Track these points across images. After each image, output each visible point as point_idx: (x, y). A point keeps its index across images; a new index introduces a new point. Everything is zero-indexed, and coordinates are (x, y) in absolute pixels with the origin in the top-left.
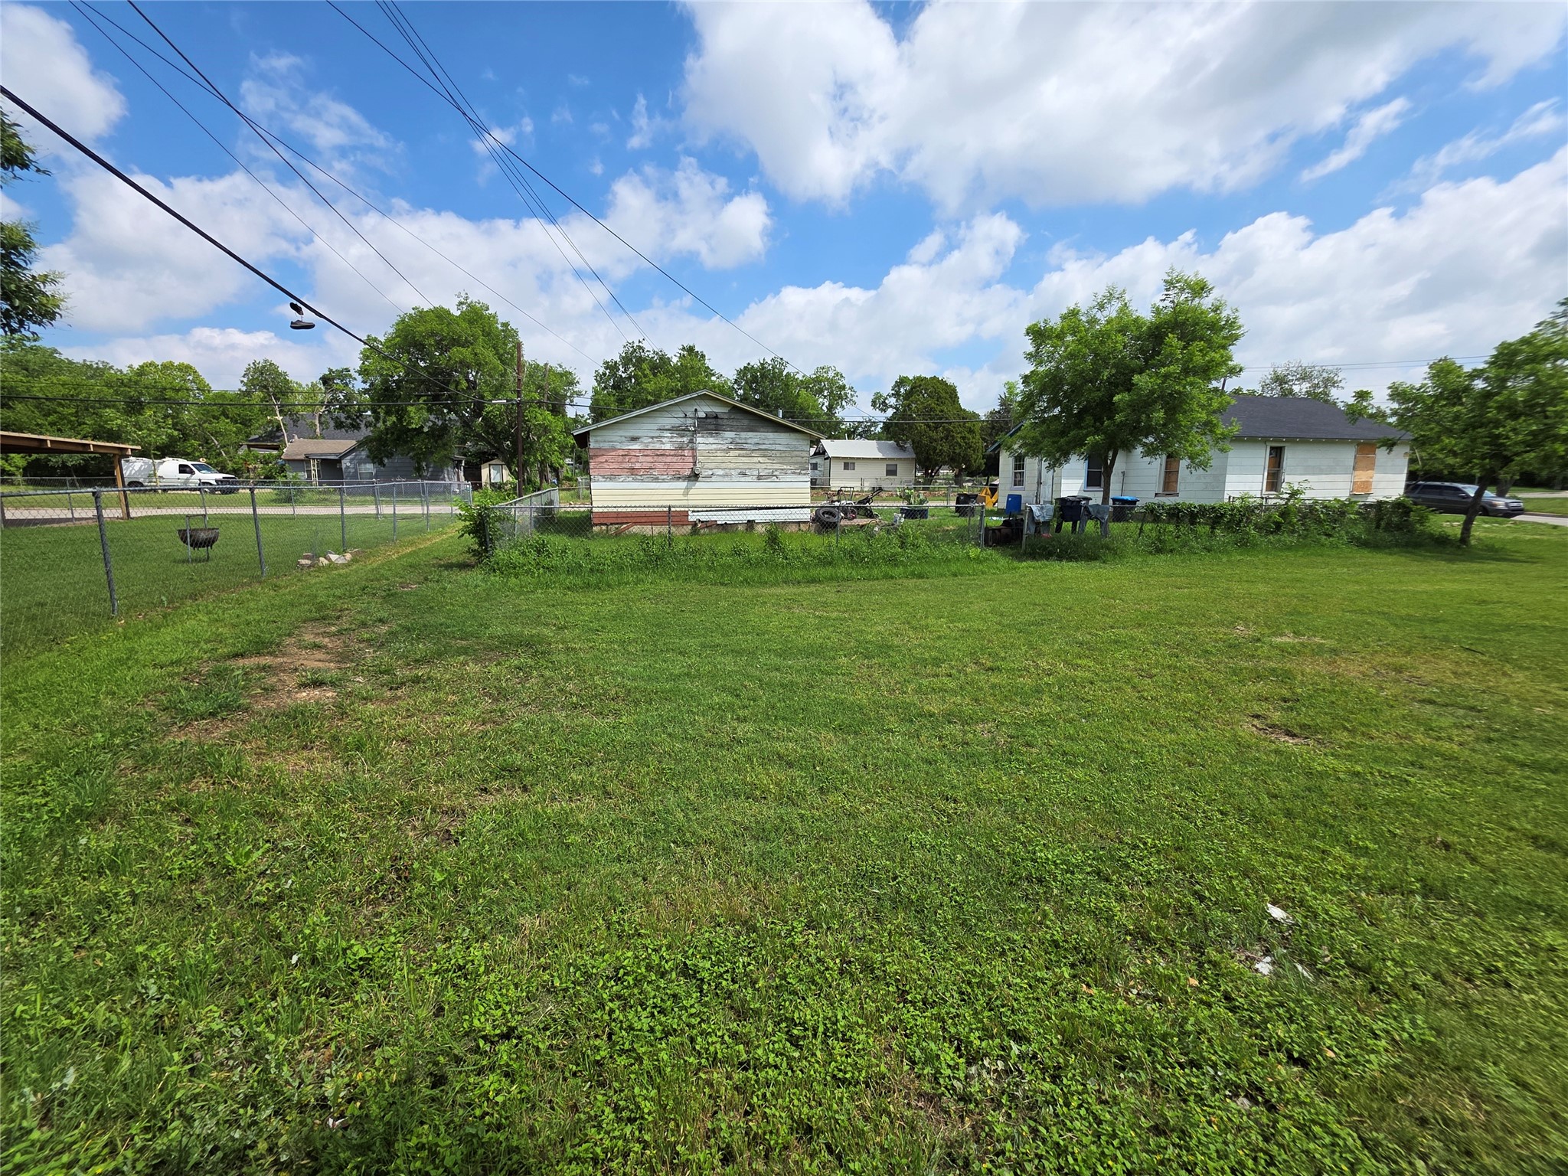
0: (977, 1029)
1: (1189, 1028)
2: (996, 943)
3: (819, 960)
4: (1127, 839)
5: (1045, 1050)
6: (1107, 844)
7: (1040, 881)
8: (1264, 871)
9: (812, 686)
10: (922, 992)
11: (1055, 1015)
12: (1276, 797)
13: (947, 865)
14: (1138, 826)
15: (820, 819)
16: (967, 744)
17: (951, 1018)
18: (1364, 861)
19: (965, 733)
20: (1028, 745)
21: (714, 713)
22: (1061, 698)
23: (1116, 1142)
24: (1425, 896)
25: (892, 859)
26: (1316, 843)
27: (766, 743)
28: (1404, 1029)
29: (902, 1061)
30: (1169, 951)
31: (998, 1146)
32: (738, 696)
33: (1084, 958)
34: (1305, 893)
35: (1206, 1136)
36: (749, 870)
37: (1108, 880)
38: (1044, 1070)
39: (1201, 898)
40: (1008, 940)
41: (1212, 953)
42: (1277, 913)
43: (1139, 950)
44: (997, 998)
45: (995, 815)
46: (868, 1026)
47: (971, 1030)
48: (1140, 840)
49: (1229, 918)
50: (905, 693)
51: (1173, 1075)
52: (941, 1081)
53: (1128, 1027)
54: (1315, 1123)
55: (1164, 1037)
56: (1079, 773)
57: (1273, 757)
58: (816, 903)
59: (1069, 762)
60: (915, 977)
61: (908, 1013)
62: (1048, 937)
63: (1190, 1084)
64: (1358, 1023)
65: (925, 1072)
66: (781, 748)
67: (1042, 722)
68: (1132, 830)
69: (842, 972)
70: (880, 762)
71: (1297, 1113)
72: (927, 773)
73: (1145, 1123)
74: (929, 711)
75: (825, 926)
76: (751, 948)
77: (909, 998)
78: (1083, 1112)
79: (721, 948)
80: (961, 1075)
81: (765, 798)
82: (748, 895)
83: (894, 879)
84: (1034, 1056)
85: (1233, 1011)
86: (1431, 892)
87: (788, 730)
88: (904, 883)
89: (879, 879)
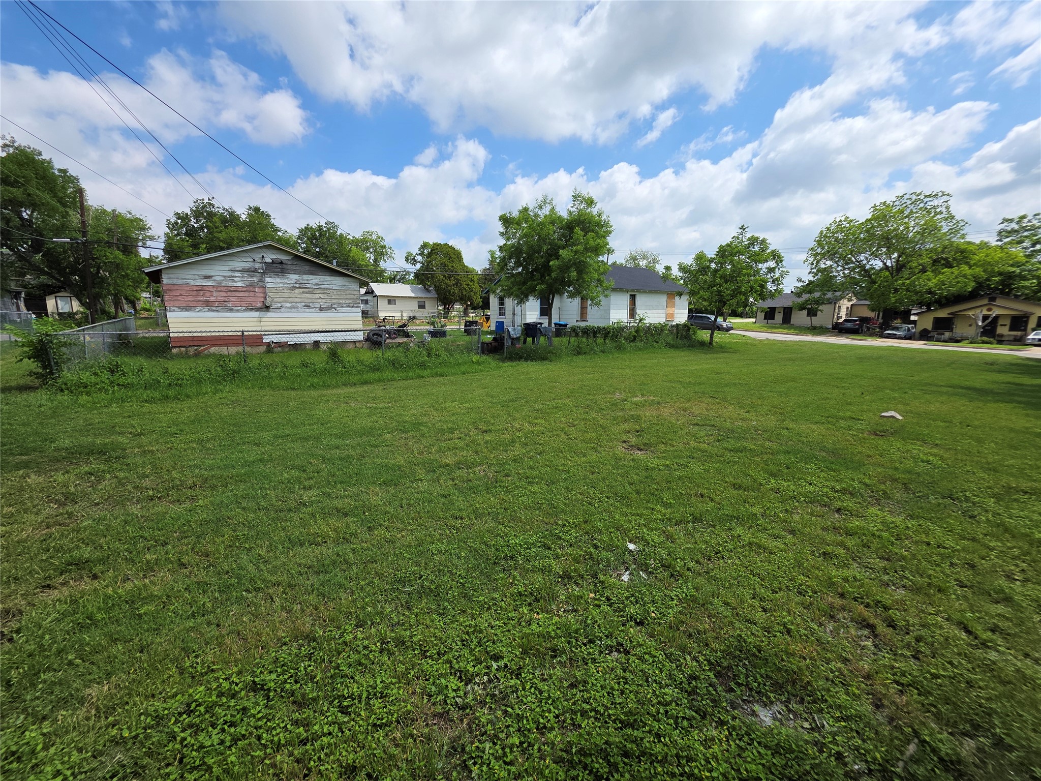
0: (472, 661)
1: (589, 622)
2: (485, 603)
3: (365, 647)
4: (560, 522)
5: (512, 660)
6: (549, 527)
7: (512, 558)
8: (626, 525)
9: (364, 457)
10: (437, 648)
11: (519, 637)
12: (632, 484)
13: (455, 561)
14: (566, 514)
15: (368, 549)
16: (470, 481)
17: (456, 659)
18: (669, 510)
19: (469, 474)
20: (507, 475)
21: (284, 486)
22: (526, 444)
23: (550, 702)
24: (694, 523)
25: (418, 564)
26: (649, 505)
27: (327, 502)
28: (683, 592)
29: (423, 698)
30: (580, 582)
31: (483, 730)
32: (304, 471)
33: (536, 599)
34: (644, 533)
35: (596, 680)
36: (311, 597)
37: (549, 548)
38: (511, 673)
39: (596, 547)
40: (493, 599)
41: (601, 577)
42: (631, 546)
43: (566, 585)
44: (485, 637)
45: (486, 523)
46: (399, 682)
47: (468, 663)
48: (566, 521)
49: (609, 555)
50: (430, 453)
51: (581, 651)
52: (448, 702)
53: (558, 631)
54: (645, 653)
55: (576, 631)
56: (535, 488)
57: (632, 463)
58: (363, 608)
59: (530, 483)
60: (433, 639)
61: (427, 665)
62: (516, 591)
63: (589, 654)
64: (665, 595)
65: (438, 699)
66: (338, 503)
67: (515, 460)
68: (562, 516)
69: (382, 651)
70: (412, 502)
71: (638, 651)
72: (444, 504)
73: (566, 684)
74: (446, 463)
75: (369, 623)
76: (311, 654)
77: (428, 654)
78: (533, 690)
79: (286, 661)
80: (462, 693)
81: (325, 542)
82: (310, 616)
83: (420, 578)
84: (506, 666)
85: (610, 606)
86: (696, 520)
87: (345, 490)
88: (427, 579)
89: (409, 581)
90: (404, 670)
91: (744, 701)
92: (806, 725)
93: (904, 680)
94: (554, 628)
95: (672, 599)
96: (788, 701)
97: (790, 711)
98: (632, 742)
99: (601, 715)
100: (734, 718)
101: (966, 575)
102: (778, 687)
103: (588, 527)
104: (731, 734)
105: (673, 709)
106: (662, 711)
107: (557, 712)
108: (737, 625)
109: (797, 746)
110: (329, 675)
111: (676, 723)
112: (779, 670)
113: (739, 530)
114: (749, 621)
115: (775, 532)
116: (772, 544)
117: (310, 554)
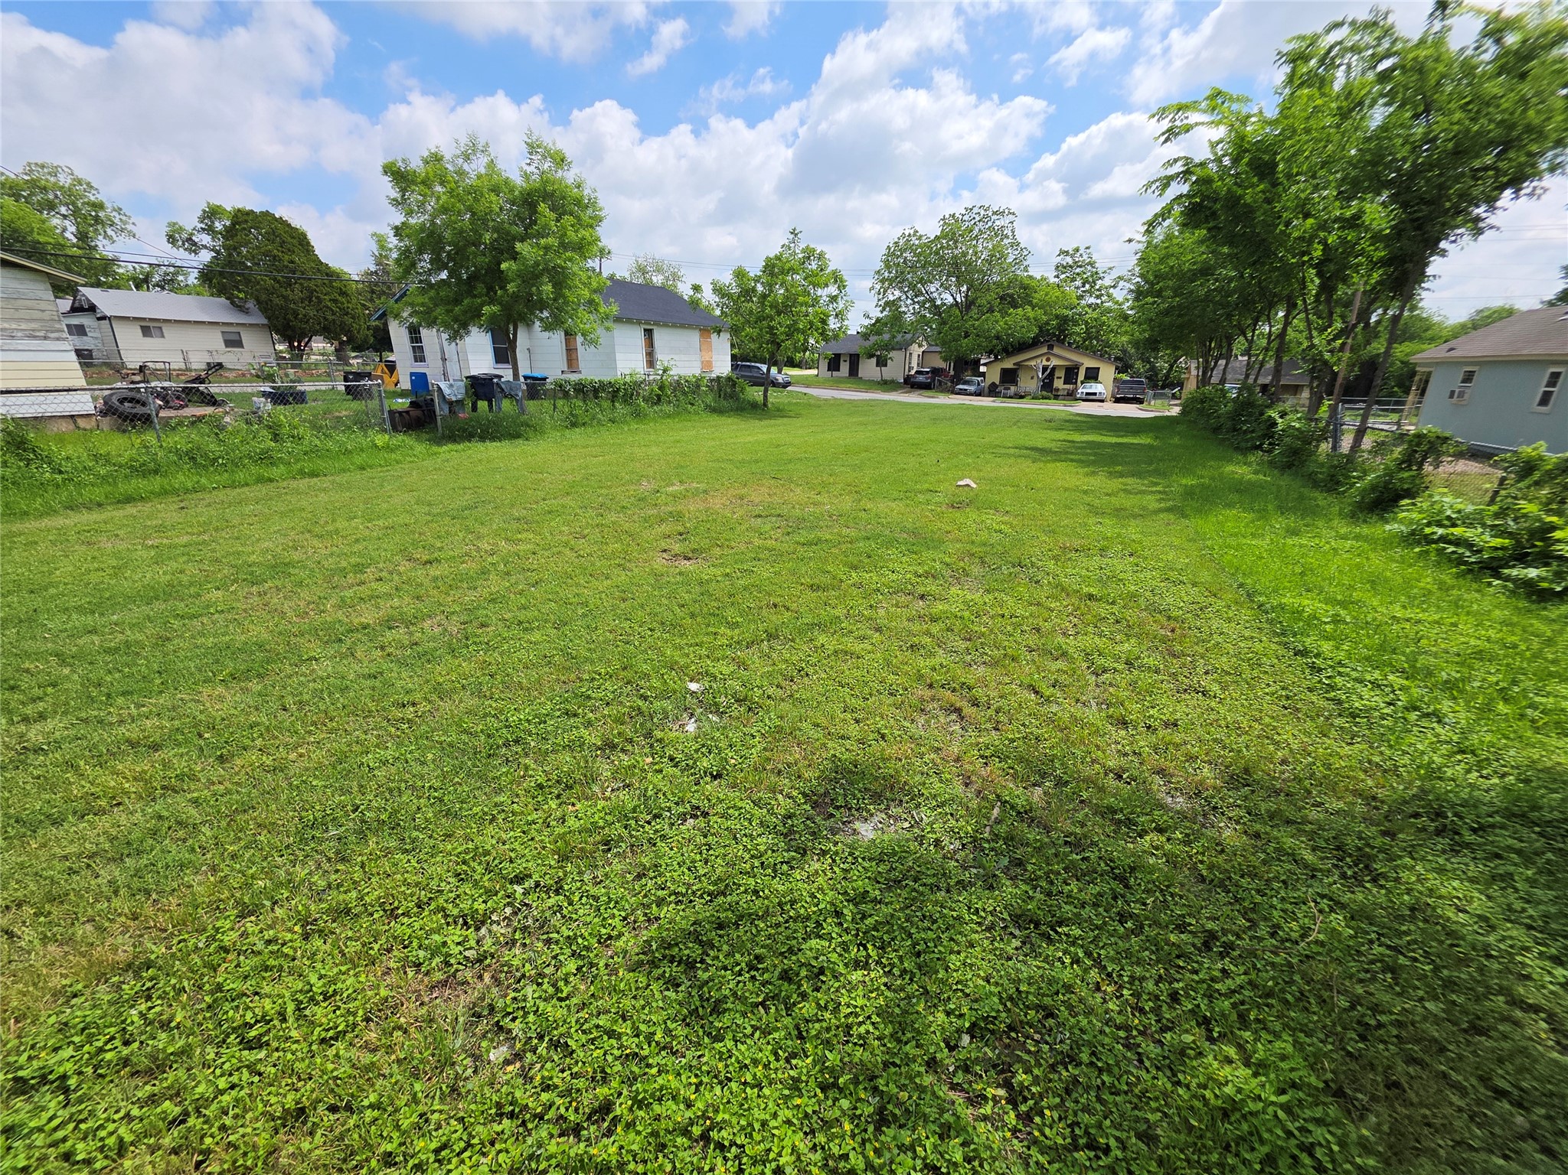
0: (480, 896)
1: (650, 793)
2: (485, 814)
3: (270, 942)
4: (586, 676)
5: (546, 874)
6: (570, 686)
7: (517, 741)
8: (682, 661)
9: (168, 639)
10: (415, 898)
11: (550, 842)
12: (683, 606)
13: (417, 768)
14: (592, 662)
15: (228, 792)
16: (416, 644)
17: (452, 902)
18: (737, 631)
19: (411, 634)
20: (483, 625)
22: (508, 574)
23: (612, 905)
24: (768, 641)
25: (343, 791)
26: (710, 629)
27: (98, 735)
28: (766, 725)
29: (405, 972)
30: (629, 747)
31: (518, 974)
32: (13, 688)
33: (566, 786)
34: (708, 666)
35: (670, 858)
36: (116, 903)
37: (575, 715)
38: (547, 892)
39: (645, 698)
40: (496, 805)
41: (658, 734)
42: (693, 686)
43: (608, 757)
44: (494, 859)
45: (461, 701)
46: (355, 967)
47: (474, 900)
48: (595, 672)
49: (665, 703)
50: (323, 612)
51: (644, 832)
52: (453, 961)
53: (608, 818)
54: (729, 808)
55: (634, 810)
56: (536, 636)
57: (679, 578)
58: (247, 885)
59: (526, 629)
60: (403, 888)
61: (401, 927)
62: (533, 785)
63: (656, 831)
64: (744, 734)
65: (433, 965)
66: (131, 731)
67: (493, 601)
68: (588, 667)
69: (306, 937)
70: (306, 697)
71: (719, 809)
72: (373, 689)
73: (630, 877)
74: (361, 624)
75: (268, 903)
76: (148, 989)
77: (400, 911)
78: (584, 900)
79: (88, 1019)
80: (473, 943)
81: (119, 804)
82: (123, 933)
83: (354, 811)
84: (537, 884)
85: (676, 766)
86: (771, 636)
87: (138, 706)
88: (369, 809)
89: (334, 819)
90: (359, 947)
91: (844, 823)
92: (907, 825)
93: (988, 753)
94: (602, 815)
95: (754, 737)
96: (888, 808)
97: (890, 817)
98: (726, 910)
99: (683, 895)
100: (836, 844)
101: (1032, 640)
102: (877, 797)
103: (628, 674)
104: (834, 861)
105: (770, 858)
106: (757, 864)
107: (623, 914)
108: (830, 744)
109: (900, 846)
110: (204, 1005)
111: (775, 871)
112: (876, 779)
113: (822, 639)
114: (843, 737)
115: (861, 633)
116: (858, 647)
117: (95, 831)
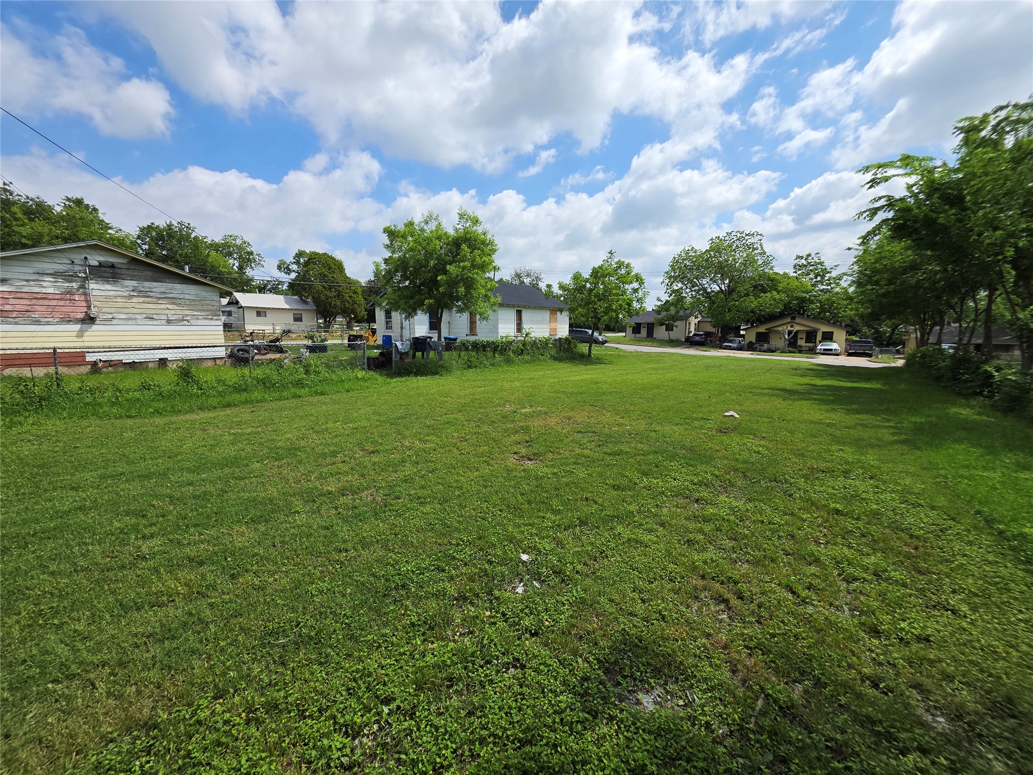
0: (360, 710)
1: (485, 642)
2: (375, 641)
3: (226, 722)
4: (454, 542)
5: (406, 699)
6: (442, 548)
7: (404, 586)
8: (519, 537)
9: (226, 492)
10: (318, 704)
11: (412, 673)
12: (523, 495)
13: (339, 599)
14: (459, 532)
15: (231, 601)
16: (356, 507)
17: (341, 712)
18: (558, 517)
20: (398, 498)
21: (113, 538)
22: (417, 463)
23: (446, 737)
24: (580, 526)
25: (294, 610)
26: (540, 514)
27: (175, 552)
28: (573, 596)
29: (301, 767)
30: (476, 601)
32: (144, 516)
33: (430, 627)
34: (536, 542)
35: (493, 702)
36: (152, 674)
37: (444, 571)
38: (404, 715)
39: (490, 562)
40: (383, 635)
41: (497, 593)
42: (525, 557)
43: (461, 607)
44: (374, 681)
45: (374, 552)
46: (271, 755)
47: (355, 713)
48: (461, 539)
49: (504, 569)
50: (309, 481)
51: (478, 675)
52: (332, 764)
53: (454, 658)
54: (540, 664)
55: (473, 655)
56: (427, 509)
57: (523, 474)
58: (224, 674)
59: (421, 503)
60: (313, 695)
61: (306, 727)
62: (408, 622)
63: (486, 675)
64: (557, 602)
65: (320, 764)
66: (190, 551)
67: (405, 481)
68: (456, 535)
69: (248, 722)
70: (287, 539)
71: (534, 663)
72: (325, 537)
73: (463, 713)
74: (328, 491)
75: (232, 691)
76: (151, 745)
77: (307, 714)
78: (428, 728)
79: (113, 763)
80: (348, 750)
81: (173, 601)
82: (149, 697)
83: (297, 626)
84: (399, 707)
85: (506, 621)
86: (583, 523)
87: (201, 534)
88: (305, 626)
89: (284, 631)
90: (276, 739)
91: (629, 692)
92: (681, 703)
93: (752, 644)
94: (450, 655)
95: (564, 605)
96: (666, 684)
97: (667, 692)
98: (531, 759)
99: (500, 738)
100: (622, 711)
101: (789, 545)
102: (657, 672)
103: (481, 543)
104: (619, 727)
105: (568, 716)
106: (557, 720)
107: (454, 746)
108: (621, 619)
109: (675, 725)
110: (176, 767)
111: (571, 729)
112: (657, 655)
113: (620, 529)
114: (631, 614)
115: (649, 526)
116: (647, 538)
117: (152, 618)
